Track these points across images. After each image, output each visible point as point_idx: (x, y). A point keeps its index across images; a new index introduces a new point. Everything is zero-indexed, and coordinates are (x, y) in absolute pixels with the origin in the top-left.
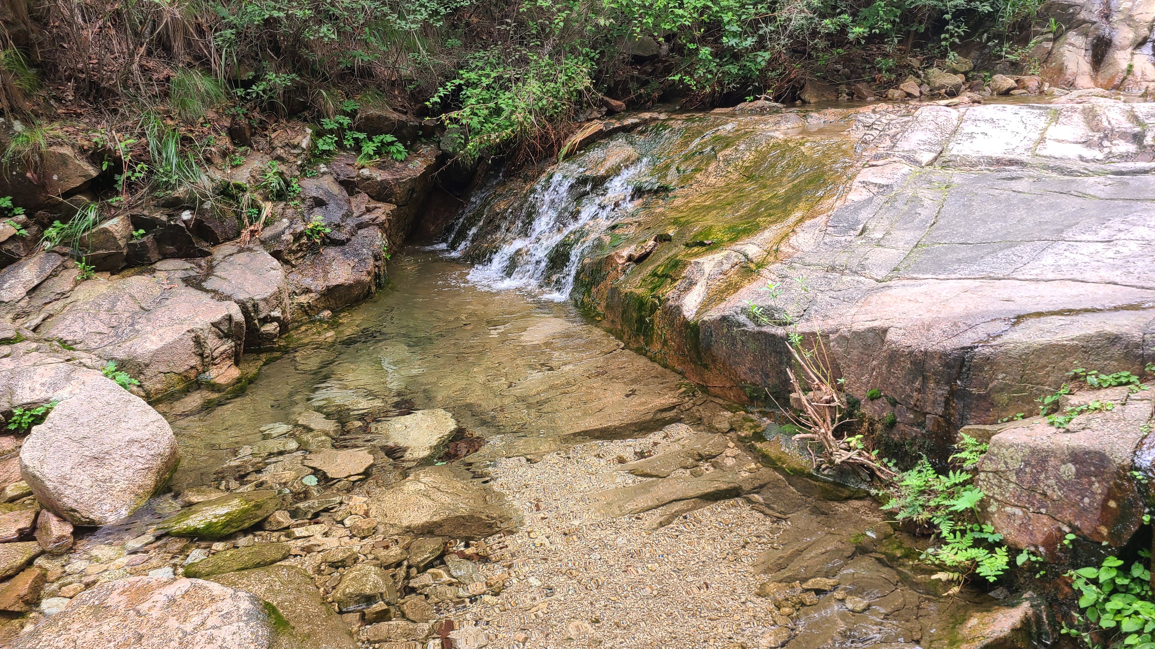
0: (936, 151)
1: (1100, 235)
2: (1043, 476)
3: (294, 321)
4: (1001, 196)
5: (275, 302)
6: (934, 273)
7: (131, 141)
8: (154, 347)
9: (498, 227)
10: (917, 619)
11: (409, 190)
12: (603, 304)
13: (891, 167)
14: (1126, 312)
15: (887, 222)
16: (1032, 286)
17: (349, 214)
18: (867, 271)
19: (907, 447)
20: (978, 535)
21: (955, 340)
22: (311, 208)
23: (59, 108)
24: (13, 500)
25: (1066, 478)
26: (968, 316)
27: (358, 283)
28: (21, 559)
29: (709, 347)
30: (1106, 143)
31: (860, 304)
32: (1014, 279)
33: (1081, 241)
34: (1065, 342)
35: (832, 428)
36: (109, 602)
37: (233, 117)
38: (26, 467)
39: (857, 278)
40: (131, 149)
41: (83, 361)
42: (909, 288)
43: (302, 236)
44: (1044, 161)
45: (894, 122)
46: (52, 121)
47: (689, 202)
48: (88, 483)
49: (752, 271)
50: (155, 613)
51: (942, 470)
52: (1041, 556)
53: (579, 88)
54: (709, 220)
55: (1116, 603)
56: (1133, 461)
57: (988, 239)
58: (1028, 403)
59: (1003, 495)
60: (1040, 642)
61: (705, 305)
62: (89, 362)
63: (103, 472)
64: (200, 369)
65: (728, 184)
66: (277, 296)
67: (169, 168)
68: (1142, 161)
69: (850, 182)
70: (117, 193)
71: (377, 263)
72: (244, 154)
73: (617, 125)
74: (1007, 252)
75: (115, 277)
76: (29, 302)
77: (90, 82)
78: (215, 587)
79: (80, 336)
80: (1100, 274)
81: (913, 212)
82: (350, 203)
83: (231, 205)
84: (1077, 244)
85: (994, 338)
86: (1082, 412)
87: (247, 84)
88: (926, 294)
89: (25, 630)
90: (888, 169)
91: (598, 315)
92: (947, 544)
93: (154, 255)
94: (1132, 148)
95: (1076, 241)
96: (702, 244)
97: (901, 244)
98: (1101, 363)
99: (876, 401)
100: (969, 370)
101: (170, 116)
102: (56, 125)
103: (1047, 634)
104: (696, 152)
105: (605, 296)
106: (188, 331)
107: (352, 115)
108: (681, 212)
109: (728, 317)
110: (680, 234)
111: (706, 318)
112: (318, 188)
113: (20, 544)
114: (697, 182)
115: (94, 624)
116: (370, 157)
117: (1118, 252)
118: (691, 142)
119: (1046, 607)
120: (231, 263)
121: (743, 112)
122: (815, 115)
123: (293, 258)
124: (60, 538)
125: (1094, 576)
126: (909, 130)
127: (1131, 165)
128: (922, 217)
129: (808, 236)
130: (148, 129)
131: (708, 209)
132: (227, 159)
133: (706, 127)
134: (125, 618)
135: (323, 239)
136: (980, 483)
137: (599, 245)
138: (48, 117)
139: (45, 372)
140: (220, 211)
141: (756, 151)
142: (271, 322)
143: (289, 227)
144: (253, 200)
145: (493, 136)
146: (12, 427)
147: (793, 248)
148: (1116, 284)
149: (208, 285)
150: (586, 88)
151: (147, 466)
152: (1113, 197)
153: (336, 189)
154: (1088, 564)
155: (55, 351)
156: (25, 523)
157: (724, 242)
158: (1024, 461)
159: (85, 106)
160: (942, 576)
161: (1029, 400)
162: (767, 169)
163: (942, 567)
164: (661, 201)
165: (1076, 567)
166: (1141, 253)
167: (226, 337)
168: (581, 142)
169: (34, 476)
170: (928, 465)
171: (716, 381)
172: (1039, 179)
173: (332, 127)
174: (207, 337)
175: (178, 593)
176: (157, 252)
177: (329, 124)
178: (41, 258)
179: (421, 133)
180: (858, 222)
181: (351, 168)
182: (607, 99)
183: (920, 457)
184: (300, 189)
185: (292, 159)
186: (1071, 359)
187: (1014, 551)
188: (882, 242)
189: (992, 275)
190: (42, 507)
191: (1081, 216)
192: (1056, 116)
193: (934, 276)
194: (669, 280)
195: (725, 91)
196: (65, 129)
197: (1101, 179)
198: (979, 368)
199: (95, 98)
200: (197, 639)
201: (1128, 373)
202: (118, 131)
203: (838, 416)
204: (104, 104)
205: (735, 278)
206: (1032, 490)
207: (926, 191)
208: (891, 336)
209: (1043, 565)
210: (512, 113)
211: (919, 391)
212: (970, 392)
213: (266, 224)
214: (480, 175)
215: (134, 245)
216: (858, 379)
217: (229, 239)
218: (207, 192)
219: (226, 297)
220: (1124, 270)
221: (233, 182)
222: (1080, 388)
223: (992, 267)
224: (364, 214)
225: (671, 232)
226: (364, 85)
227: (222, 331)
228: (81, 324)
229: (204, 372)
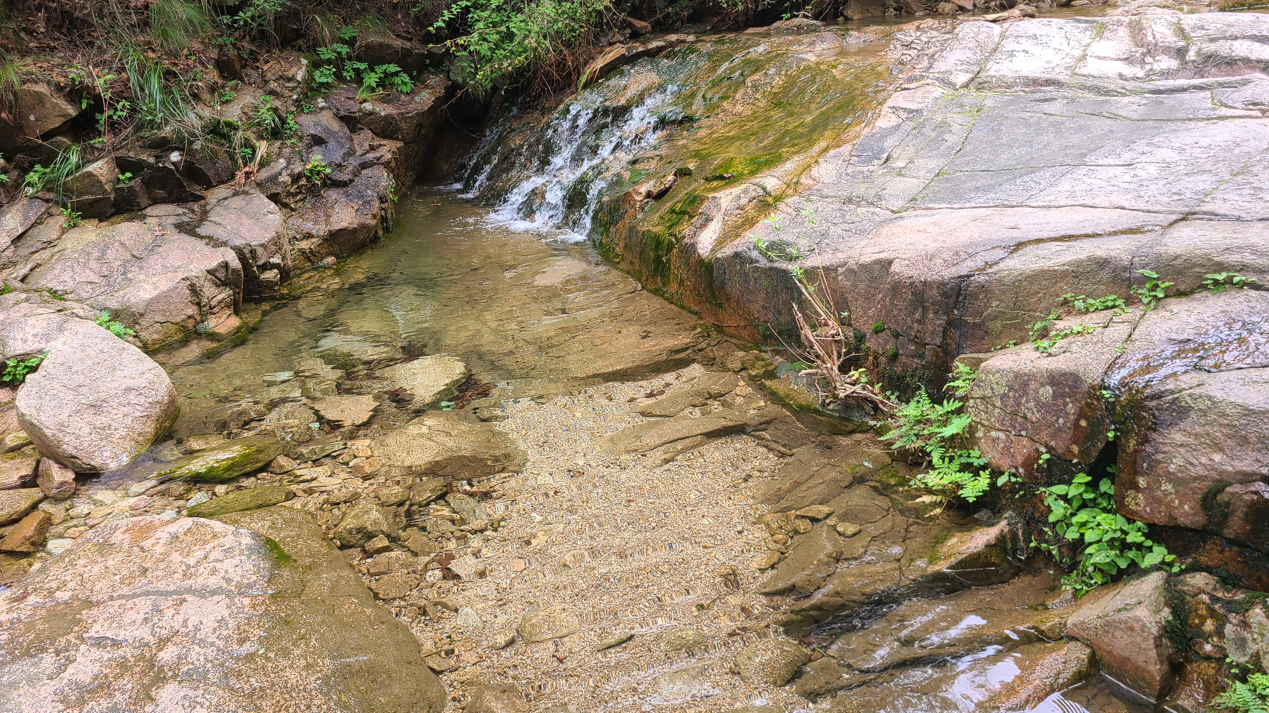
0: (973, 72)
1: (1122, 159)
2: (1024, 400)
3: (296, 268)
4: (1032, 120)
5: (273, 248)
6: (950, 203)
7: (110, 76)
8: (148, 296)
9: (513, 165)
10: (904, 541)
11: (417, 126)
12: (622, 244)
13: (923, 90)
14: (1124, 236)
15: (913, 150)
16: (1041, 213)
17: (351, 153)
18: (883, 202)
19: (908, 379)
20: (964, 460)
21: (953, 269)
22: (309, 147)
23: (31, 41)
24: (12, 450)
25: (1044, 401)
26: (969, 246)
27: (363, 227)
28: (24, 505)
29: (722, 285)
30: (1148, 59)
31: (870, 236)
32: (1027, 206)
33: (1102, 166)
34: (1056, 268)
35: (838, 363)
36: (113, 540)
37: (221, 47)
38: (23, 415)
39: (872, 209)
40: (111, 84)
41: (75, 311)
42: (920, 219)
43: (301, 178)
44: (1082, 80)
45: (934, 40)
46: (24, 56)
47: (713, 133)
48: (87, 430)
49: (769, 205)
50: (159, 549)
51: (937, 400)
52: (1021, 477)
53: (598, 8)
54: (732, 152)
55: (1083, 516)
56: (1103, 380)
57: (1011, 165)
58: (1020, 330)
59: (989, 420)
60: (1014, 556)
61: (720, 242)
62: (81, 313)
63: (100, 420)
64: (198, 318)
65: (755, 113)
66: (276, 242)
67: (153, 105)
68: (1183, 78)
69: (879, 107)
70: (99, 134)
71: (383, 206)
72: (235, 89)
73: (640, 49)
74: (1025, 178)
75: (104, 224)
76: (14, 252)
77: (62, 12)
78: (216, 525)
79: (70, 286)
80: (1111, 199)
81: (940, 138)
82: (352, 141)
83: (222, 145)
84: (1097, 168)
85: (991, 266)
86: (1066, 335)
87: (233, 11)
88: (935, 224)
89: (33, 568)
90: (920, 93)
91: (617, 256)
92: (934, 468)
93: (143, 200)
94: (1174, 64)
95: (1098, 166)
96: (721, 178)
97: (922, 173)
98: (1090, 288)
99: (880, 334)
100: (965, 299)
101: (151, 48)
102: (29, 60)
103: (1022, 550)
104: (724, 78)
105: (623, 236)
106: (183, 279)
107: (351, 42)
108: (704, 144)
109: (741, 252)
110: (701, 168)
111: (719, 255)
112: (316, 124)
113: (22, 490)
114: (723, 111)
115: (100, 560)
116: (373, 90)
117: (1136, 175)
118: (719, 66)
119: (1024, 525)
120: (226, 208)
121: (778, 32)
122: (855, 33)
123: (292, 201)
124: (62, 484)
125: (1064, 493)
126: (948, 49)
127: (1171, 83)
128: (949, 143)
129: (831, 167)
130: (127, 63)
131: (732, 140)
132: (216, 94)
133: (736, 50)
134: (130, 554)
135: (324, 180)
136: (969, 410)
137: (618, 181)
138: (19, 52)
139: (36, 323)
140: (212, 151)
141: (786, 75)
142: (270, 269)
143: (286, 168)
144: (246, 139)
145: (505, 64)
146: (7, 379)
147: (814, 180)
148: (1123, 208)
149: (202, 230)
150: (606, 8)
151: (145, 414)
152: (1145, 117)
153: (335, 126)
154: (1061, 482)
155: (45, 301)
156: (26, 470)
157: (743, 175)
158: (1009, 386)
159: (58, 39)
160: (927, 499)
161: (1020, 327)
162: (795, 96)
163: (929, 491)
164: (685, 132)
165: (1050, 484)
166: (1158, 176)
167: (223, 285)
168: (601, 68)
169: (32, 424)
170: (925, 396)
171: (730, 321)
172: (1073, 100)
173: (329, 56)
174: (203, 286)
175: (181, 530)
176: (147, 196)
177: (326, 53)
178: (24, 205)
179: (428, 61)
180: (883, 151)
181: (351, 102)
182: (632, 20)
183: (919, 388)
184: (297, 126)
185: (287, 93)
186: (1061, 285)
187: (996, 473)
188: (903, 172)
189: (1006, 203)
190: (42, 455)
191: (1109, 139)
192: (1101, 31)
193: (949, 206)
194: (687, 217)
195: (759, 9)
196: (39, 65)
197: (1136, 99)
198: (974, 295)
199: (68, 29)
200: (201, 571)
201: (1115, 297)
202: (95, 66)
203: (844, 350)
204: (79, 36)
205: (752, 213)
206: (1014, 413)
207: (956, 116)
208: (894, 268)
209: (1022, 484)
210: (526, 37)
211: (919, 322)
212: (966, 321)
213: (262, 165)
214: (495, 108)
215: (122, 189)
216: (865, 313)
217: (223, 182)
218: (196, 131)
219: (221, 243)
220: (1135, 194)
221: (223, 119)
222: (1069, 313)
223: (1008, 195)
224: (368, 152)
225: (691, 166)
226: (364, 9)
227: (219, 279)
228: (71, 274)
229: (202, 322)
